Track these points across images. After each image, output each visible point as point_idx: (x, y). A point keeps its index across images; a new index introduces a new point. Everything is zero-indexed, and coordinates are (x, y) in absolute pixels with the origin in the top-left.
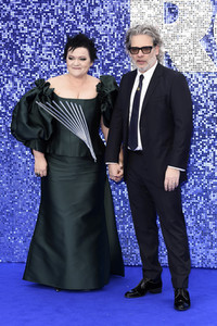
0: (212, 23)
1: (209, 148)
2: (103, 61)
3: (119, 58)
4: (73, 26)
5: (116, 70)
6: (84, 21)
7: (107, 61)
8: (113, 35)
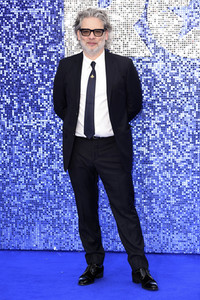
0: (146, 8)
1: (144, 132)
2: (37, 45)
3: (52, 42)
4: (6, 9)
5: (50, 54)
6: (17, 5)
7: (40, 46)
8: (47, 19)
